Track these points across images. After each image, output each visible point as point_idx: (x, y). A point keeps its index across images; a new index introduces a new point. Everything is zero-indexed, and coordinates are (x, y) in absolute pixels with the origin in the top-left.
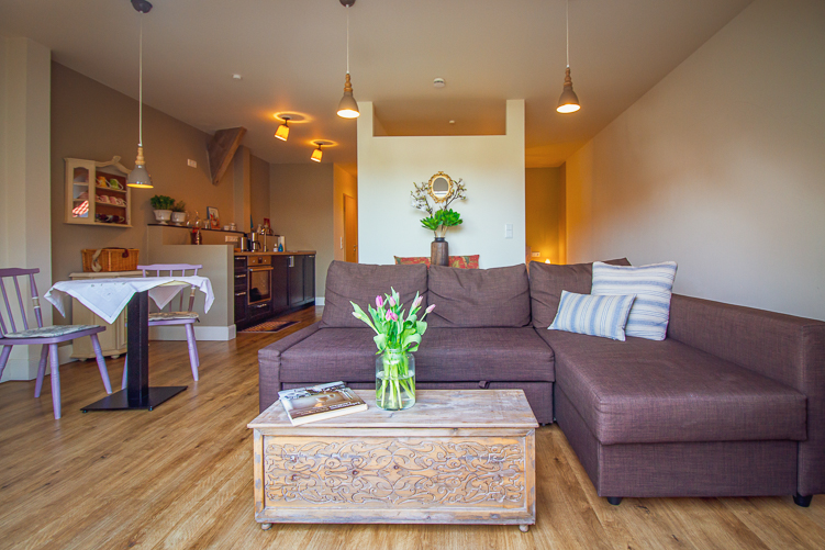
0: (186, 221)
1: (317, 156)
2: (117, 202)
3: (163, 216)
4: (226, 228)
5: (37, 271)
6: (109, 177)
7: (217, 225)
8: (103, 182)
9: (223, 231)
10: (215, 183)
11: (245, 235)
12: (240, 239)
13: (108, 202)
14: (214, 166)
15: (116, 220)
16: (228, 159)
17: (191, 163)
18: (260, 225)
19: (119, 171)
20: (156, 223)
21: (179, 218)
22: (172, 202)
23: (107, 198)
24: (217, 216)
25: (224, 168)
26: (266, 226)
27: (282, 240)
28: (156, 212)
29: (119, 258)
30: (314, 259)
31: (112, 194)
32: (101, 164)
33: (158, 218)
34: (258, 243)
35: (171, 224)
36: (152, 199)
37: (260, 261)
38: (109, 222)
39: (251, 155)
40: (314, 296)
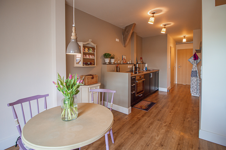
0: (115, 61)
1: (164, 31)
2: (91, 57)
3: (107, 60)
4: (128, 63)
5: (48, 95)
6: (89, 48)
7: (125, 62)
8: (86, 50)
9: (127, 64)
10: (125, 46)
11: (135, 65)
12: (133, 66)
13: (88, 57)
14: (124, 40)
15: (91, 64)
16: (129, 37)
17: (117, 40)
18: (139, 60)
19: (92, 45)
20: (105, 64)
21: (113, 61)
22: (110, 55)
23: (88, 56)
24: (125, 58)
25: (128, 40)
26: (141, 60)
27: (146, 65)
28: (105, 59)
29: (90, 80)
30: (158, 73)
31: (89, 54)
32: (85, 43)
33: (106, 62)
34: (139, 68)
35: (110, 63)
36: (104, 55)
37: (140, 77)
38: (89, 65)
39: (137, 35)
40: (158, 87)
